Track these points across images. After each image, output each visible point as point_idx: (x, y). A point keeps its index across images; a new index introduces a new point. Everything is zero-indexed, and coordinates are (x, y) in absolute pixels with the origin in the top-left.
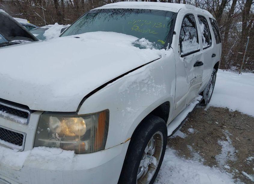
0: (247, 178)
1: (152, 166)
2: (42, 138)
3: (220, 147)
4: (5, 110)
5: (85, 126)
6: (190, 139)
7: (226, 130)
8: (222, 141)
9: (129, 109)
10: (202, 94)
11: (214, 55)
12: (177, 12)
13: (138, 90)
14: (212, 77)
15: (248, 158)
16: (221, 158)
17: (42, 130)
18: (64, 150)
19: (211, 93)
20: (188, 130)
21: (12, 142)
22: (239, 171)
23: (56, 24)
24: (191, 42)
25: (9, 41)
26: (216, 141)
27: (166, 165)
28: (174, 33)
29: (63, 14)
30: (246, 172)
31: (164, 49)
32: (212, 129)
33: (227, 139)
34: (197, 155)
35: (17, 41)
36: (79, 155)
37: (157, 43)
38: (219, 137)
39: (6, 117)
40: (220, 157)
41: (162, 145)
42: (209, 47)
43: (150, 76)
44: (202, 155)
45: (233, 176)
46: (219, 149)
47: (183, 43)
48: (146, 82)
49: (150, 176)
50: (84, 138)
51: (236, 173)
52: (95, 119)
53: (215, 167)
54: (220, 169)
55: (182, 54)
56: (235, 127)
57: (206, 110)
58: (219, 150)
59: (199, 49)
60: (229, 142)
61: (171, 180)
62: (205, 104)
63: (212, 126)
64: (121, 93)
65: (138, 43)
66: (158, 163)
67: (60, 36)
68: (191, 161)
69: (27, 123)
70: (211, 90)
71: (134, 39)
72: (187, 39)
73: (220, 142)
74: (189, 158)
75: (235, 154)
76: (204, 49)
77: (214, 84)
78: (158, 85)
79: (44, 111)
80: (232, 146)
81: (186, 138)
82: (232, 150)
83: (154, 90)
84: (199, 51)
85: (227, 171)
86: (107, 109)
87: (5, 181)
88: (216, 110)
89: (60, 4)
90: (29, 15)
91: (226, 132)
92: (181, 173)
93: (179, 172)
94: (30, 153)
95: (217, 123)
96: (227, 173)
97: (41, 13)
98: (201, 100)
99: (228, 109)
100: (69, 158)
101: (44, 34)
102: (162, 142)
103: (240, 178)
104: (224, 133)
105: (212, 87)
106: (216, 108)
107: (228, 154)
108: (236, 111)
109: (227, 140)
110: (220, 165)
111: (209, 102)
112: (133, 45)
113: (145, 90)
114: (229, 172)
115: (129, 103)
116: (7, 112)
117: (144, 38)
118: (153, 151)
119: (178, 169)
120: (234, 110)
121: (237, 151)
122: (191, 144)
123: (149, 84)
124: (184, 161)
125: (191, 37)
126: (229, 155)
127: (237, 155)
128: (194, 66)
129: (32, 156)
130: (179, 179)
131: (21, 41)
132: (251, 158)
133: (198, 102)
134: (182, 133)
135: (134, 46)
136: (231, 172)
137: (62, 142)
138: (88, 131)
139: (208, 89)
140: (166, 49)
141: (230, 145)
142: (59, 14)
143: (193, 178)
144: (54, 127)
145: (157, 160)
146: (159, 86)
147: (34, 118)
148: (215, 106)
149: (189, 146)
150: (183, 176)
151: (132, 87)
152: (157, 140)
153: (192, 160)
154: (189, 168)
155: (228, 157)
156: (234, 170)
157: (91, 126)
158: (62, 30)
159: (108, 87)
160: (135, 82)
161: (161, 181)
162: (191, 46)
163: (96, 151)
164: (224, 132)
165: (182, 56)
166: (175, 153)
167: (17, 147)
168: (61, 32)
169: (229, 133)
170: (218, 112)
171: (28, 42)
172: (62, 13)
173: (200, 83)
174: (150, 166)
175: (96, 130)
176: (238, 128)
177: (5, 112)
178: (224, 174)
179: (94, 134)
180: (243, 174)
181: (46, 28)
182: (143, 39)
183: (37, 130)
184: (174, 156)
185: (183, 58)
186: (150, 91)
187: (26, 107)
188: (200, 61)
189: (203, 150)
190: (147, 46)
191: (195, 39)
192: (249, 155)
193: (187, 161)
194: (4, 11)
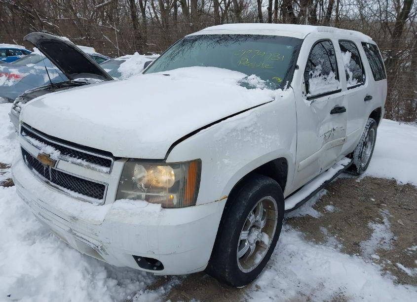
0: (402, 271)
1: (262, 246)
2: (126, 190)
3: (371, 231)
4: (85, 159)
5: (173, 178)
6: (327, 220)
7: (385, 210)
8: (375, 223)
9: (226, 161)
10: (350, 155)
11: (368, 98)
12: (303, 38)
13: (239, 139)
14: (368, 130)
15: (410, 247)
16: (369, 246)
17: (126, 179)
18: (150, 204)
19: (369, 155)
20: (325, 208)
21: (91, 196)
22: (393, 262)
23: (137, 53)
24: (325, 78)
25: (71, 79)
26: (367, 223)
27: (285, 249)
28: (297, 67)
29: (146, 37)
30: (402, 264)
31: (280, 89)
32: (362, 208)
33: (383, 221)
34: (332, 240)
35: (82, 79)
36: (166, 209)
37: (271, 80)
38: (371, 217)
39: (86, 166)
40: (368, 244)
41: (277, 217)
42: (359, 86)
43: (256, 123)
44: (340, 241)
45: (382, 268)
46: (369, 233)
47: (310, 80)
48: (250, 129)
49: (259, 258)
50: (172, 190)
51: (387, 264)
52: (184, 169)
53: (357, 255)
54: (364, 258)
55: (309, 95)
56: (400, 206)
57: (358, 181)
58: (367, 235)
59: (339, 88)
60: (386, 226)
61: (289, 267)
62: (358, 172)
63: (364, 203)
64: (217, 141)
65: (246, 81)
66: (271, 242)
67: (143, 73)
68: (322, 246)
69: (110, 172)
70: (368, 152)
71: (240, 76)
72: (318, 74)
73: (371, 225)
74: (321, 243)
75: (392, 241)
76: (348, 89)
77: (374, 142)
78: (268, 135)
79: (129, 158)
80: (390, 231)
81: (320, 217)
82: (388, 236)
83: (261, 141)
84: (340, 91)
85: (374, 262)
86: (198, 158)
87: (83, 238)
88: (376, 181)
89: (141, 21)
90: (94, 39)
91: (385, 212)
92: (305, 259)
93: (302, 259)
94: (112, 207)
95: (373, 200)
96: (373, 264)
97: (112, 37)
98: (348, 165)
99: (395, 181)
100: (155, 212)
101: (118, 69)
102: (277, 214)
103: (391, 270)
104: (381, 214)
105: (371, 147)
106: (375, 179)
107: (381, 241)
108: (408, 184)
109: (383, 223)
110: (366, 253)
111: (365, 169)
112: (239, 84)
113: (248, 140)
114: (377, 263)
115: (226, 155)
116: (87, 161)
117: (255, 75)
118: (262, 224)
119: (302, 254)
120: (405, 183)
121: (395, 238)
122: (325, 226)
123: (254, 133)
124: (312, 246)
125: (325, 73)
126: (382, 243)
127: (395, 243)
128: (332, 113)
129: (113, 209)
130: (302, 266)
131: (87, 79)
132: (414, 248)
133: (343, 167)
134: (316, 211)
135: (241, 85)
136: (380, 262)
137: (148, 194)
138: (177, 183)
139: (362, 150)
140: (283, 89)
141: (387, 229)
142: (139, 38)
143: (321, 266)
144: (139, 176)
145: (270, 237)
146: (270, 137)
147: (118, 166)
148: (375, 176)
149: (323, 228)
150: (308, 263)
151: (231, 135)
152: (270, 210)
153: (325, 245)
154: (317, 254)
155: (379, 245)
156: (385, 261)
157: (181, 177)
158: (146, 64)
159: (201, 133)
160: (234, 130)
161: (275, 268)
162: (326, 84)
163: (186, 207)
164: (381, 212)
165: (308, 99)
166: (300, 236)
167: (97, 200)
168: (145, 67)
169: (389, 214)
170: (378, 184)
171: (96, 80)
172: (143, 35)
173: (343, 138)
174: (259, 244)
175: (186, 181)
176: (405, 207)
177: (84, 160)
178: (369, 265)
179: (184, 186)
180: (396, 266)
181: (122, 59)
182: (253, 76)
183: (121, 179)
184: (298, 239)
185: (311, 101)
186: (255, 141)
187: (110, 154)
188: (341, 106)
189: (344, 234)
190: (258, 86)
191: (332, 75)
192: (414, 244)
193: (317, 246)
194: (67, 39)
